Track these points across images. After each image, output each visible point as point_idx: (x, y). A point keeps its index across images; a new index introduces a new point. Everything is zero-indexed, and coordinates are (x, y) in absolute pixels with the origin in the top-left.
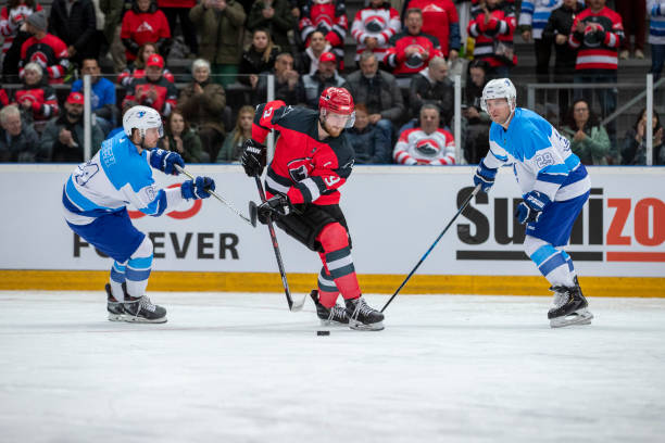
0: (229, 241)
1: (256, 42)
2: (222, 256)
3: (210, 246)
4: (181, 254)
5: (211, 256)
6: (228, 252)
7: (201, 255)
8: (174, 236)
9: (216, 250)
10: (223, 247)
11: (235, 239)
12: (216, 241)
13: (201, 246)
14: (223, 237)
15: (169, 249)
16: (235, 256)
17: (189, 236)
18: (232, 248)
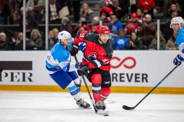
0: (145, 76)
1: (172, 8)
2: (143, 81)
3: (139, 78)
4: (130, 81)
5: (139, 81)
6: (145, 80)
7: (136, 81)
8: (127, 75)
9: (140, 79)
10: (143, 78)
11: (147, 76)
12: (141, 76)
13: (136, 78)
14: (143, 75)
15: (126, 79)
16: (147, 81)
17: (132, 75)
18: (146, 78)
